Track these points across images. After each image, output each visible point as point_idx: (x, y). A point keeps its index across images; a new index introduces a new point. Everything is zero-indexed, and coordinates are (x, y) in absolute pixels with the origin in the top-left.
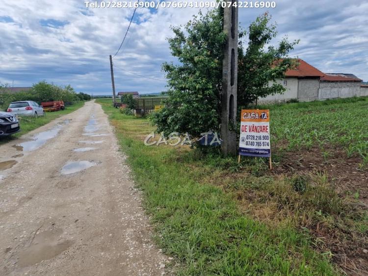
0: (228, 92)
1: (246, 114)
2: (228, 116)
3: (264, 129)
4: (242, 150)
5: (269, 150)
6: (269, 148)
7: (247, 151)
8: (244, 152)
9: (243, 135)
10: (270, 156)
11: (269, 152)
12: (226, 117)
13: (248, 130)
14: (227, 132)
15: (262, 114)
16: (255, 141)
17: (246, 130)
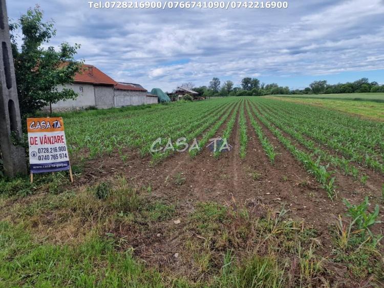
0: (4, 97)
1: (33, 123)
2: (9, 126)
3: (59, 139)
4: (34, 167)
5: (67, 162)
6: (68, 159)
7: (41, 167)
8: (36, 169)
9: (32, 149)
10: (70, 168)
11: (68, 164)
12: (7, 129)
13: (38, 142)
14: (9, 147)
15: (55, 122)
16: (50, 154)
17: (37, 143)
